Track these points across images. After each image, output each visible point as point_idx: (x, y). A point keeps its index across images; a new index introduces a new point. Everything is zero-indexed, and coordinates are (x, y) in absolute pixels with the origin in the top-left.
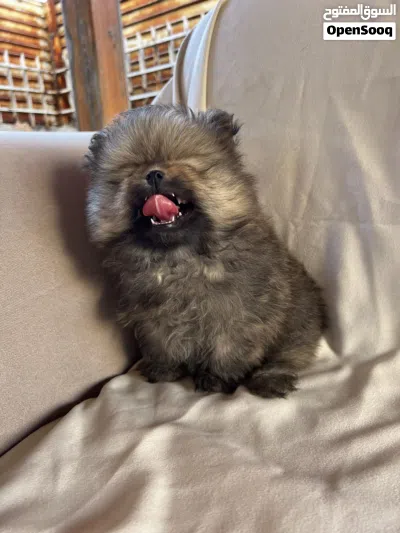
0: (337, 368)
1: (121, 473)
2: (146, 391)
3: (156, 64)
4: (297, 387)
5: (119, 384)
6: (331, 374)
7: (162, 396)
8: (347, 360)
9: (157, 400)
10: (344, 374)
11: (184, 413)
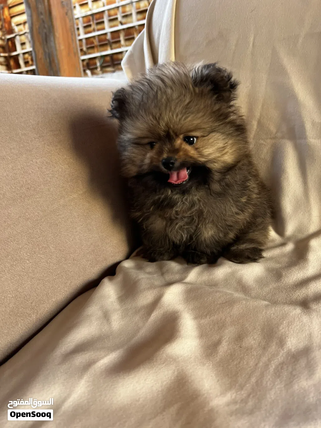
0: (283, 244)
1: (156, 315)
2: (151, 267)
3: (94, 30)
5: (128, 264)
6: (280, 248)
7: (164, 270)
8: (289, 239)
9: (162, 272)
10: (290, 247)
11: (185, 277)
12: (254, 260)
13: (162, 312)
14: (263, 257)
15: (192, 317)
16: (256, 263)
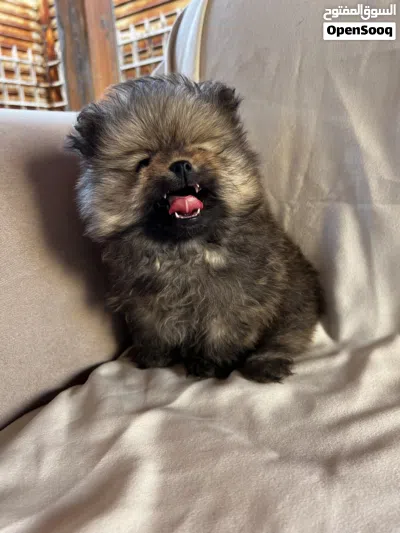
0: (333, 354)
1: (108, 459)
2: (136, 377)
3: (150, 57)
4: (293, 371)
5: (108, 370)
6: (328, 359)
7: (152, 383)
9: (147, 386)
10: (342, 359)
11: (175, 398)
12: (277, 380)
13: (118, 456)
14: (292, 374)
15: (158, 468)
16: (277, 385)
